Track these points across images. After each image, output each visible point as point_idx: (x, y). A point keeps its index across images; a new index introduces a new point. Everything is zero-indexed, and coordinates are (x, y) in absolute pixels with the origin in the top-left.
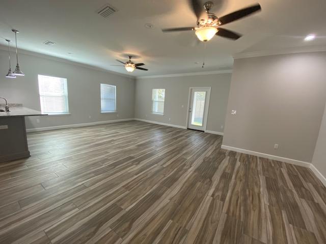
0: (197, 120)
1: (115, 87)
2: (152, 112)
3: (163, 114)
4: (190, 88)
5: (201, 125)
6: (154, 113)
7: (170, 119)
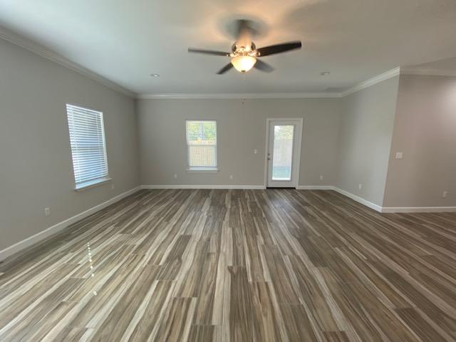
0: (282, 168)
1: (101, 114)
2: (188, 166)
3: (216, 169)
4: (268, 120)
5: (289, 179)
6: (191, 169)
7: (231, 176)
